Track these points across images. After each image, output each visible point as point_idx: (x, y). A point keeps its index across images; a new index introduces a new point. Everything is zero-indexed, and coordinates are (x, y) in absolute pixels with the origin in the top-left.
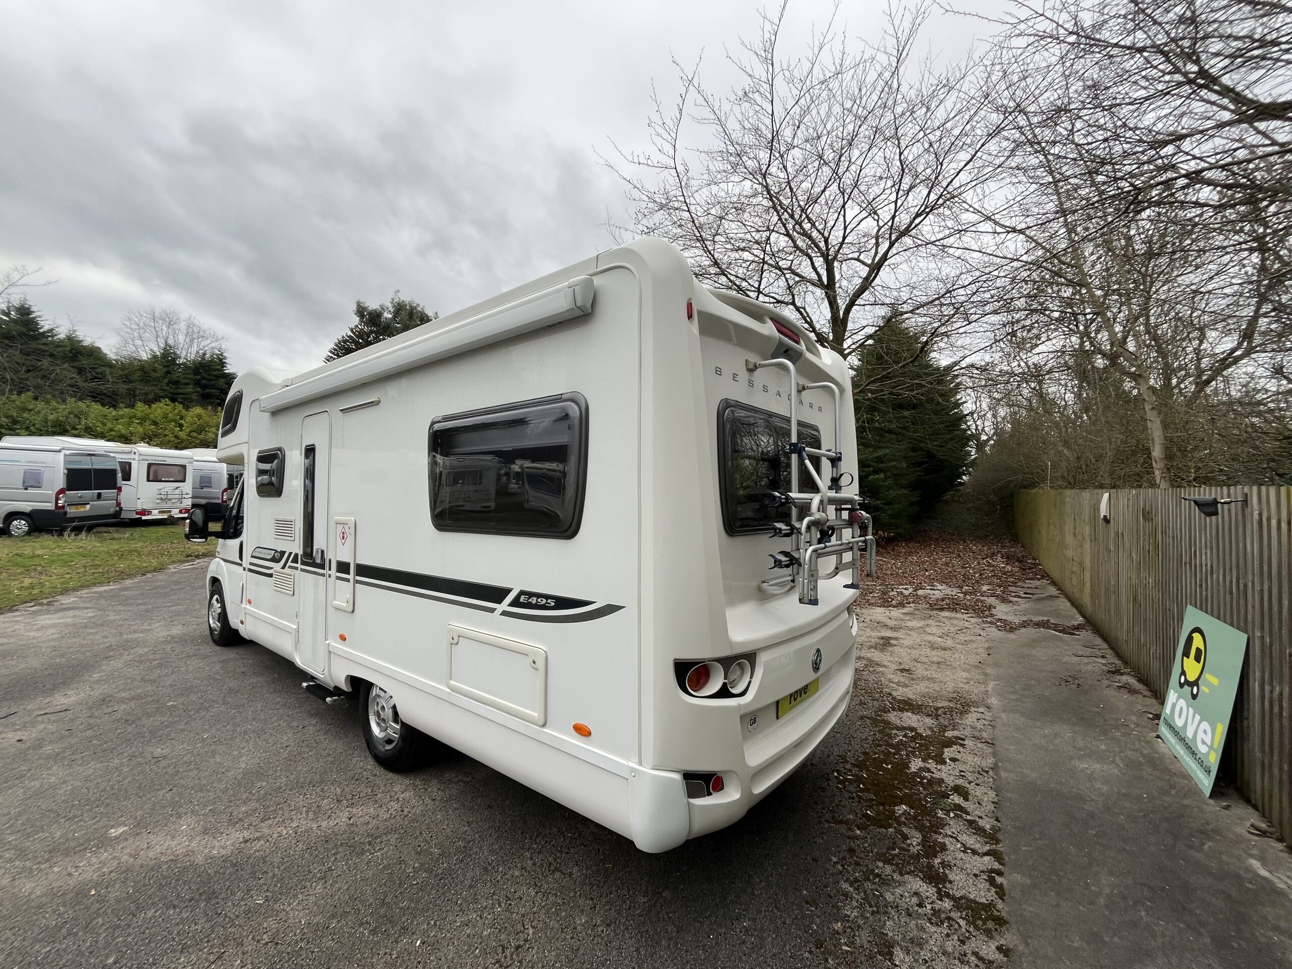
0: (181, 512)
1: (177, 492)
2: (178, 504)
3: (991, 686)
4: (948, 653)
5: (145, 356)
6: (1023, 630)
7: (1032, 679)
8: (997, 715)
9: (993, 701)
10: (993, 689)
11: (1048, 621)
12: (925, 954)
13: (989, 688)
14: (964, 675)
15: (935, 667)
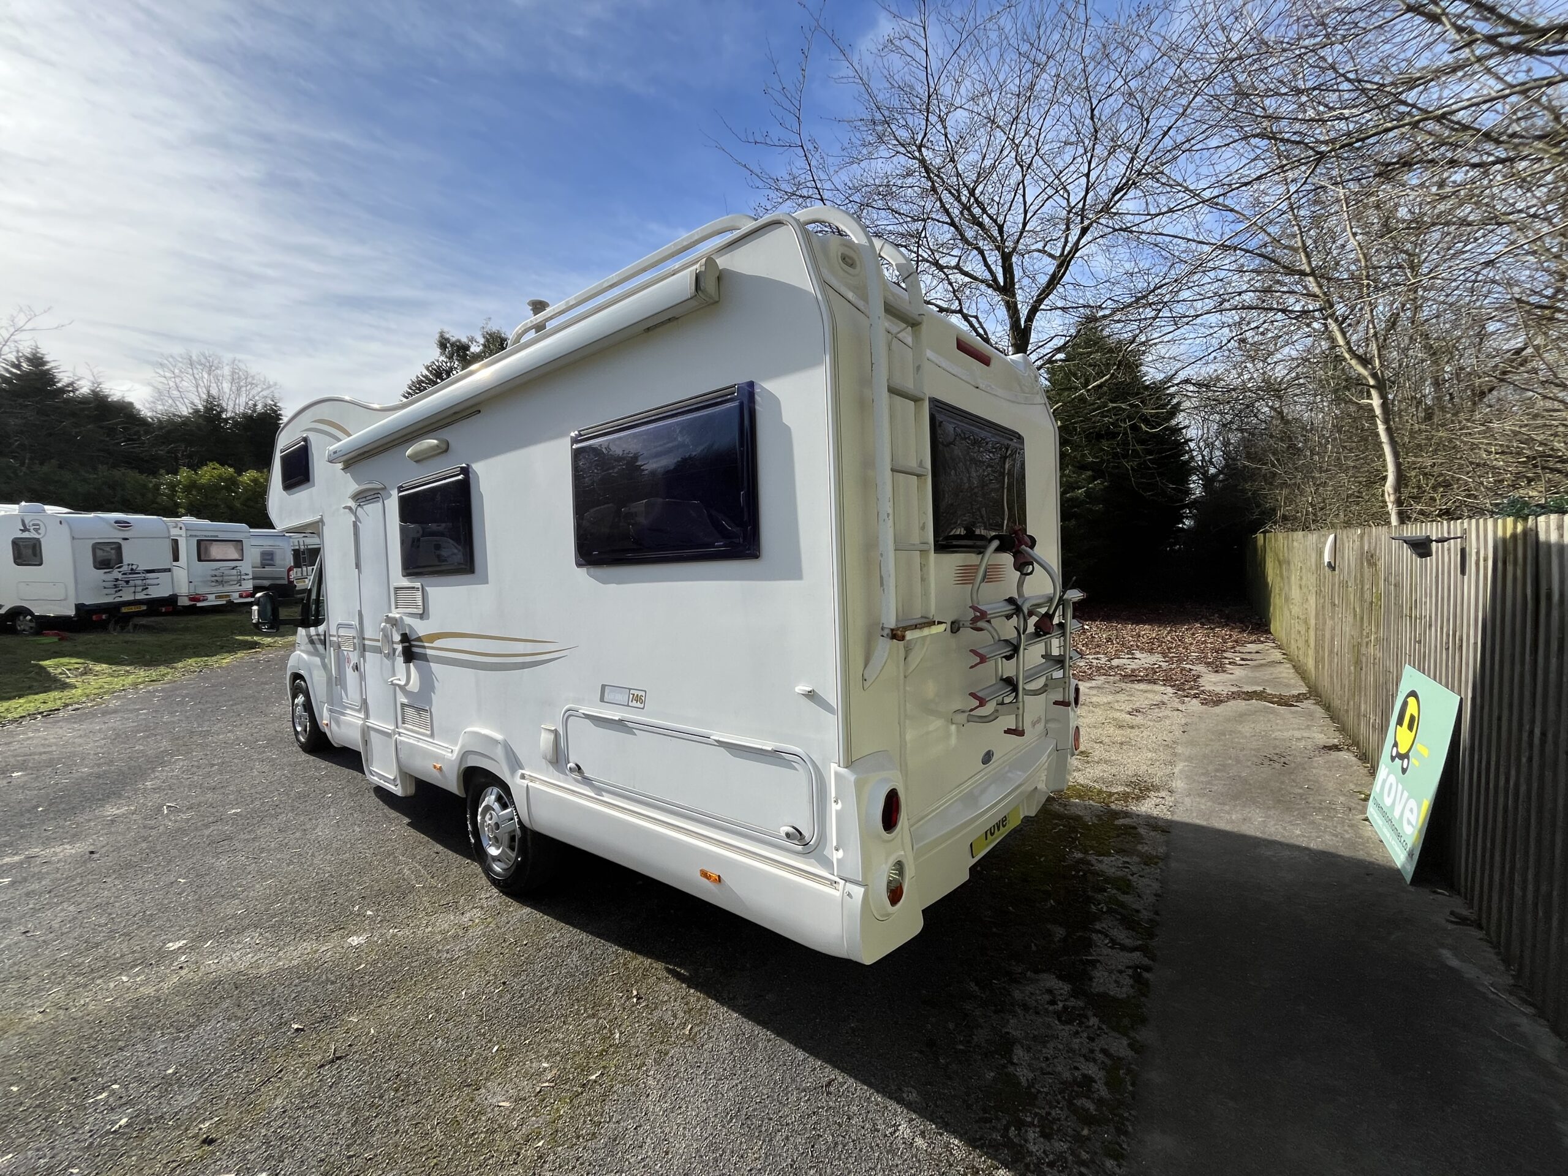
0: (241, 596)
1: (234, 572)
2: (237, 587)
3: (1180, 766)
4: (1136, 731)
5: (185, 411)
6: (1232, 703)
7: (1230, 758)
8: (1180, 800)
9: (1179, 784)
10: (1181, 772)
11: (1263, 692)
12: (1048, 1051)
13: (1176, 771)
14: (1150, 755)
15: (1116, 748)
